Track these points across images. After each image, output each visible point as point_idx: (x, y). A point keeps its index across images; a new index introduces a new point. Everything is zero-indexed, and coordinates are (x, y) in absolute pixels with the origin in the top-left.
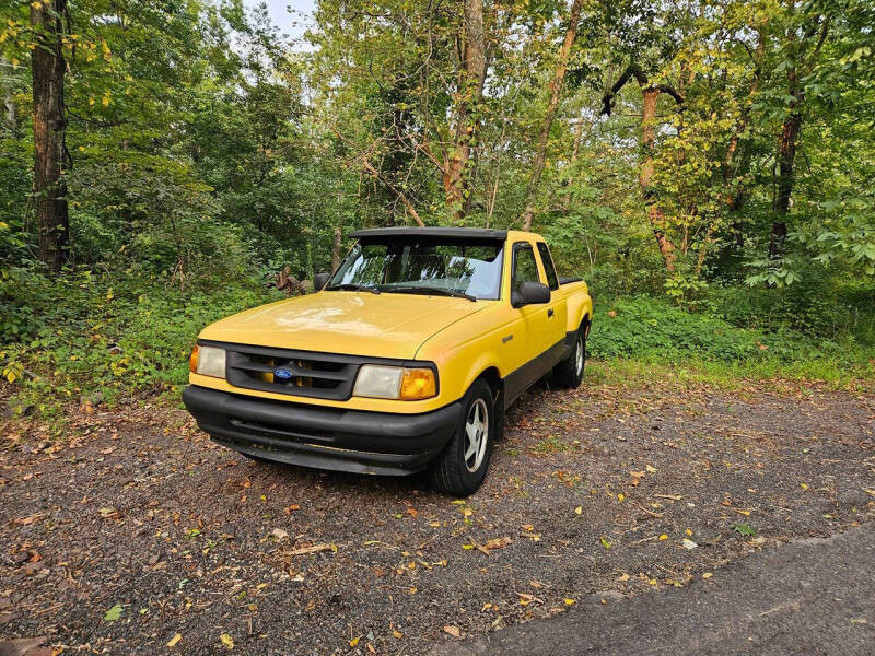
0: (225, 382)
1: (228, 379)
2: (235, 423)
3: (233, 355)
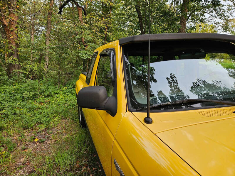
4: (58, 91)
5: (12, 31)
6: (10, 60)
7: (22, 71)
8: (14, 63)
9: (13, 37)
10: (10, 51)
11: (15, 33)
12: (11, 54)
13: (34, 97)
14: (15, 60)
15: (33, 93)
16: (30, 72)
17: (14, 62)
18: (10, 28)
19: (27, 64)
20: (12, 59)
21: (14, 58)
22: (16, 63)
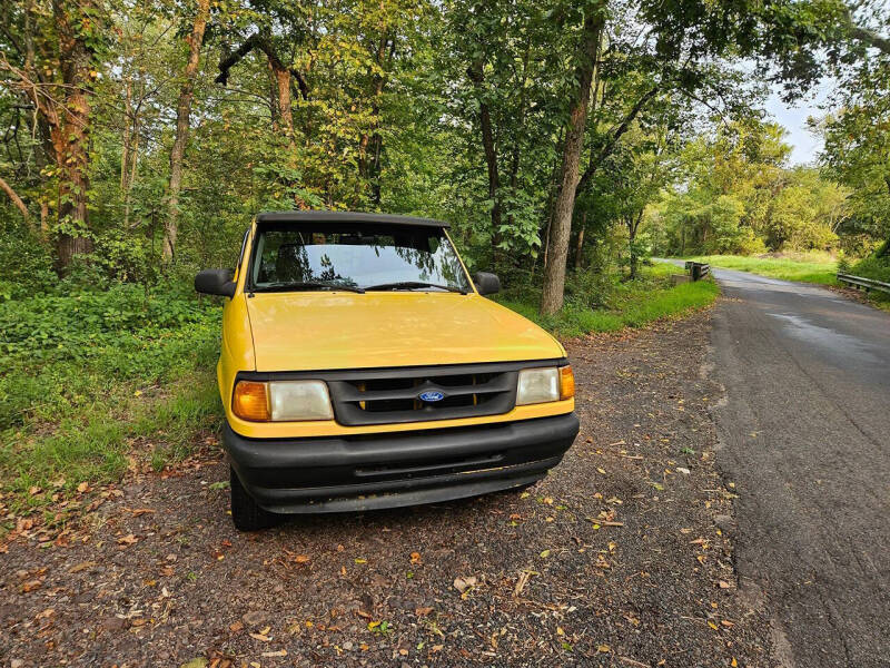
0: (333, 423)
1: (338, 419)
2: (360, 473)
3: (337, 386)
4: (198, 315)
5: (72, 142)
6: (64, 225)
7: (96, 258)
8: (74, 233)
9: (75, 160)
10: (65, 199)
11: (82, 149)
12: (67, 209)
13: (132, 325)
14: (76, 226)
15: (130, 314)
16: (120, 262)
17: (74, 230)
18: (67, 134)
19: (113, 238)
20: (70, 222)
21: (76, 221)
22: (80, 235)
